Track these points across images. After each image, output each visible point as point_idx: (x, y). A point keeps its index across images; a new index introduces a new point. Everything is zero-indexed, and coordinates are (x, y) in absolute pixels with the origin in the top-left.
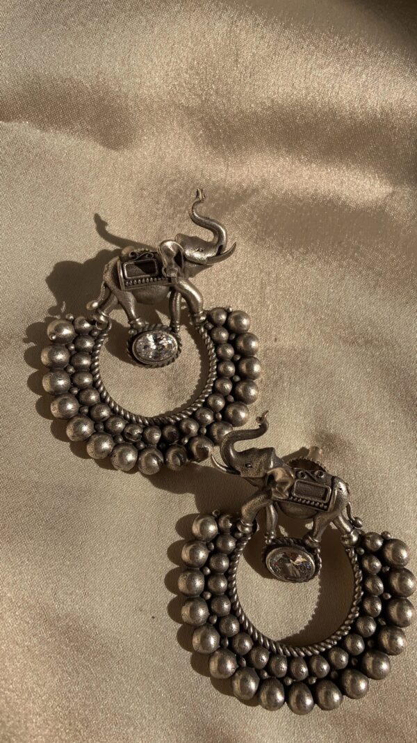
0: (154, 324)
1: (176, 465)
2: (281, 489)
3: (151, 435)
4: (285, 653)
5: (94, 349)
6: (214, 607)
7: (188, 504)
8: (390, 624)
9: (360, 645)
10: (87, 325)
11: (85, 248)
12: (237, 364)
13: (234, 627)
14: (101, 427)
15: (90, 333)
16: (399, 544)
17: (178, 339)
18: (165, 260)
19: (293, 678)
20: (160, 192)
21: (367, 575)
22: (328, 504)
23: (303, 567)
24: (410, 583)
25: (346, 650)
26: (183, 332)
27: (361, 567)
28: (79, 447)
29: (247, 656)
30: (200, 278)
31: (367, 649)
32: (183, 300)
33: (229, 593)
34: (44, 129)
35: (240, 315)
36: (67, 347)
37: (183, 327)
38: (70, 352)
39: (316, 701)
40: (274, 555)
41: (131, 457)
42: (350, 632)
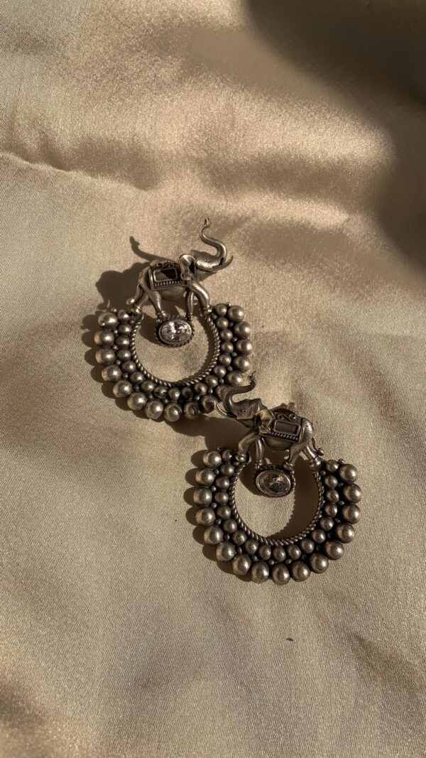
0: (173, 315)
1: (192, 415)
2: (265, 426)
3: (173, 394)
4: (269, 544)
5: (131, 333)
6: (219, 513)
7: (200, 443)
8: (344, 521)
9: (322, 537)
10: (126, 316)
11: (123, 261)
12: (234, 344)
13: (233, 526)
14: (138, 388)
15: (128, 322)
16: (350, 467)
17: (192, 326)
18: (183, 268)
19: (275, 560)
20: (178, 220)
21: (327, 489)
22: (298, 437)
23: (284, 484)
24: (358, 494)
25: (313, 540)
26: (195, 322)
27: (324, 484)
28: (122, 402)
29: (243, 546)
30: (207, 282)
31: (327, 539)
32: (196, 298)
33: (230, 504)
34: (93, 176)
35: (236, 309)
36: (113, 331)
37: (195, 317)
38: (115, 335)
39: (291, 575)
40: (261, 476)
41: (159, 409)
42: (316, 528)
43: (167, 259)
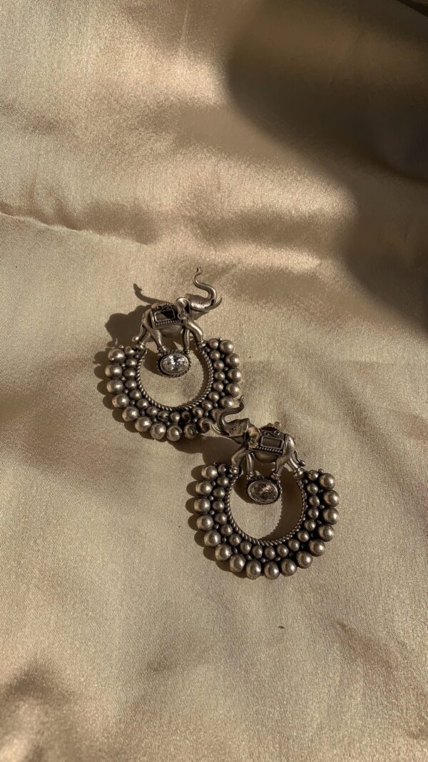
0: (173, 349)
1: (190, 434)
2: (253, 441)
3: (174, 417)
4: (261, 545)
5: (137, 366)
6: (217, 519)
7: (199, 460)
8: (325, 522)
9: (306, 537)
10: (132, 352)
11: (129, 305)
12: (226, 373)
13: (229, 530)
14: (143, 413)
15: (134, 357)
16: (328, 476)
17: (189, 359)
18: (179, 310)
19: (266, 558)
20: (174, 269)
21: (309, 495)
22: (282, 450)
23: (271, 492)
24: (336, 498)
25: (298, 540)
26: (191, 355)
27: (306, 491)
28: (130, 425)
29: (238, 547)
30: (201, 321)
31: (311, 539)
32: (191, 335)
33: (225, 511)
34: (101, 234)
35: (226, 344)
36: (121, 365)
37: (192, 351)
38: (122, 368)
39: (280, 571)
40: (252, 486)
41: (162, 430)
42: (301, 530)
43: (167, 302)
